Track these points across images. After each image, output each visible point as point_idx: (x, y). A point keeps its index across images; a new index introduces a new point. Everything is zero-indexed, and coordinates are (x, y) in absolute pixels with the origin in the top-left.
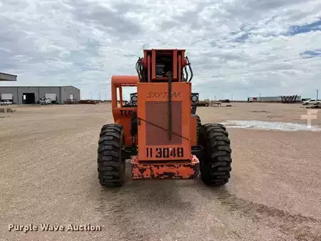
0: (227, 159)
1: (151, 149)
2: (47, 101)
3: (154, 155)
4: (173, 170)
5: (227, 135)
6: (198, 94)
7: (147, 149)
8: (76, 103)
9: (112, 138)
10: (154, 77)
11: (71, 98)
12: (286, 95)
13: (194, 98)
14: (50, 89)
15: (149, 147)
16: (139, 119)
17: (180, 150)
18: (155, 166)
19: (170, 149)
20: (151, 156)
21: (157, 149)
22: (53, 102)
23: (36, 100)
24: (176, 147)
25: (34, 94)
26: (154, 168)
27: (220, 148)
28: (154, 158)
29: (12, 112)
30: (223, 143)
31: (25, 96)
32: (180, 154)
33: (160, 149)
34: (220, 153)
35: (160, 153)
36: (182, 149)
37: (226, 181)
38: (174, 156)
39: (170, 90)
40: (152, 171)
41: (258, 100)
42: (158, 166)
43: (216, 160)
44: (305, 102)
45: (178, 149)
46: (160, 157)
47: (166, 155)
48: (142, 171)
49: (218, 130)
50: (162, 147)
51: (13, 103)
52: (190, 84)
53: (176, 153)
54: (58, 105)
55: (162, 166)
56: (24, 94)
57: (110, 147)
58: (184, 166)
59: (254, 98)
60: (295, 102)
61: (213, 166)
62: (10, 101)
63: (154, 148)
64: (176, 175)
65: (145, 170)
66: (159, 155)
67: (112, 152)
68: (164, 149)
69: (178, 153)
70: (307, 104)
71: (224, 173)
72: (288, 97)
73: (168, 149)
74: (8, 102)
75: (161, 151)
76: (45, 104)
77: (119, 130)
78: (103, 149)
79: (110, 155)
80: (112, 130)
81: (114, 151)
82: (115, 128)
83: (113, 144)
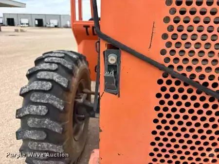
2: (52, 25)
9: (48, 86)
11: (68, 23)
22: (56, 26)
23: (44, 24)
25: (42, 20)
31: (37, 21)
51: (29, 26)
57: (43, 110)
62: (27, 24)
67: (47, 121)
74: (26, 25)
76: (50, 27)
77: (69, 66)
78: (27, 113)
79: (41, 129)
80: (54, 67)
81: (51, 120)
82: (62, 61)
83: (50, 102)
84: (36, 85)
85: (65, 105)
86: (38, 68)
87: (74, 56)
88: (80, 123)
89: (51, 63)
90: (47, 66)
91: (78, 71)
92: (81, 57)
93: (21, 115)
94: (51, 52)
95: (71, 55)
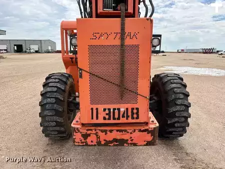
0: (185, 114)
1: (97, 109)
2: (32, 51)
3: (101, 116)
4: (126, 137)
5: (185, 86)
6: (160, 36)
7: (92, 109)
8: (53, 53)
9: (55, 89)
10: (100, 10)
11: (50, 48)
12: (206, 48)
13: (156, 42)
14: (34, 42)
15: (95, 107)
16: (81, 69)
17: (135, 111)
18: (102, 131)
19: (122, 110)
20: (97, 118)
21: (105, 110)
22: (37, 52)
23: (24, 50)
24: (130, 106)
25: (22, 45)
26: (100, 134)
27: (179, 102)
28: (101, 121)
29: (4, 58)
30: (182, 96)
31: (16, 47)
32: (135, 116)
33: (109, 109)
34: (178, 108)
35: (109, 114)
36: (137, 109)
37: (181, 135)
38: (127, 119)
39: (123, 29)
40: (98, 137)
41: (185, 51)
42: (106, 131)
43: (173, 115)
44: (220, 53)
45: (133, 109)
46: (109, 119)
47: (116, 116)
48: (86, 136)
49: (175, 81)
50: (112, 107)
51: (7, 52)
52: (152, 21)
53: (130, 114)
54: (40, 54)
55: (111, 131)
56: (15, 45)
57: (53, 100)
58: (140, 131)
59: (182, 50)
60: (212, 53)
61: (169, 122)
62: (5, 50)
63: (101, 108)
64: (129, 142)
65: (89, 135)
66: (107, 117)
67: (55, 106)
68: (114, 109)
69: (133, 114)
70: (222, 54)
71: (181, 129)
72: (207, 49)
73: (119, 109)
74: (4, 52)
75: (110, 112)
76: (30, 53)
77: (65, 80)
78: (45, 102)
79: (53, 109)
80: (57, 80)
81: (58, 105)
82: (60, 78)
83: (57, 96)
84: (49, 89)
85: (64, 98)
86: (49, 81)
87: (67, 75)
88: (71, 113)
89: (55, 79)
90: (54, 80)
91: (69, 83)
92: (70, 76)
93: (42, 104)
94: (54, 74)
95: (65, 75)
